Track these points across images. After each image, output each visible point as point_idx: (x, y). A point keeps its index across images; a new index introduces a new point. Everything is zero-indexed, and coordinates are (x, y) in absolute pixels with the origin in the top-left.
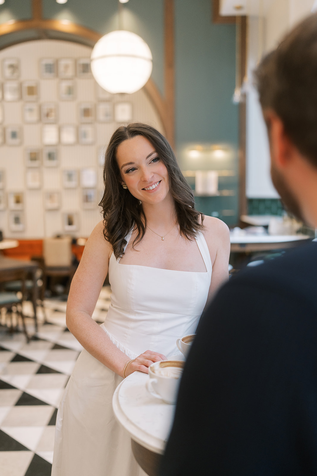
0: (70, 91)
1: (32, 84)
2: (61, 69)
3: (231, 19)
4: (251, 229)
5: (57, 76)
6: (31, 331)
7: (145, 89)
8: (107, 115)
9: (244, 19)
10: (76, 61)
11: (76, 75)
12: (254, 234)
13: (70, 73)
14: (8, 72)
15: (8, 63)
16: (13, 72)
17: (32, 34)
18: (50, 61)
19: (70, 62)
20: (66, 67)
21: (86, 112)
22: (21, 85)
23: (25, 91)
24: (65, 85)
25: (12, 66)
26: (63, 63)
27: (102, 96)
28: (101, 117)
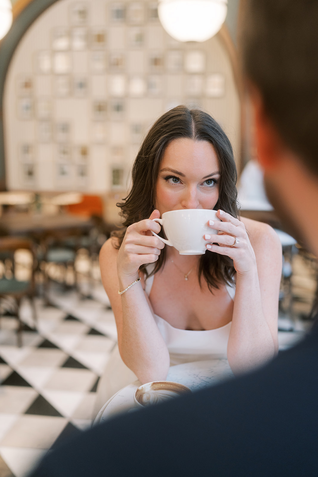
0: (140, 39)
5: (125, 21)
6: (85, 287)
18: (119, 6)
19: (139, 7)
20: (136, 12)
21: (156, 62)
22: (89, 33)
23: (94, 39)
24: (134, 32)
26: (132, 8)
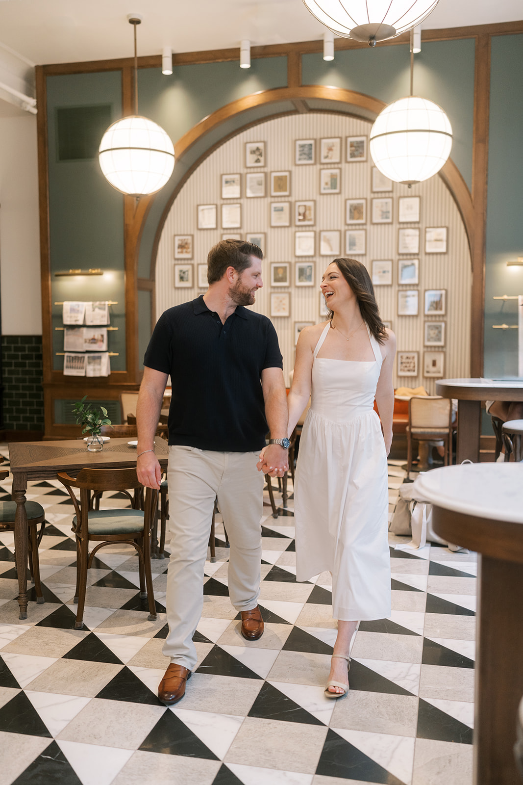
0: (334, 182)
1: (282, 174)
2: (324, 151)
5: (317, 161)
7: (440, 174)
8: (385, 214)
11: (343, 160)
13: (335, 157)
14: (251, 160)
15: (252, 146)
16: (257, 161)
17: (288, 106)
19: (336, 142)
20: (331, 149)
21: (356, 211)
22: (267, 176)
23: (272, 184)
25: (256, 152)
26: (325, 144)
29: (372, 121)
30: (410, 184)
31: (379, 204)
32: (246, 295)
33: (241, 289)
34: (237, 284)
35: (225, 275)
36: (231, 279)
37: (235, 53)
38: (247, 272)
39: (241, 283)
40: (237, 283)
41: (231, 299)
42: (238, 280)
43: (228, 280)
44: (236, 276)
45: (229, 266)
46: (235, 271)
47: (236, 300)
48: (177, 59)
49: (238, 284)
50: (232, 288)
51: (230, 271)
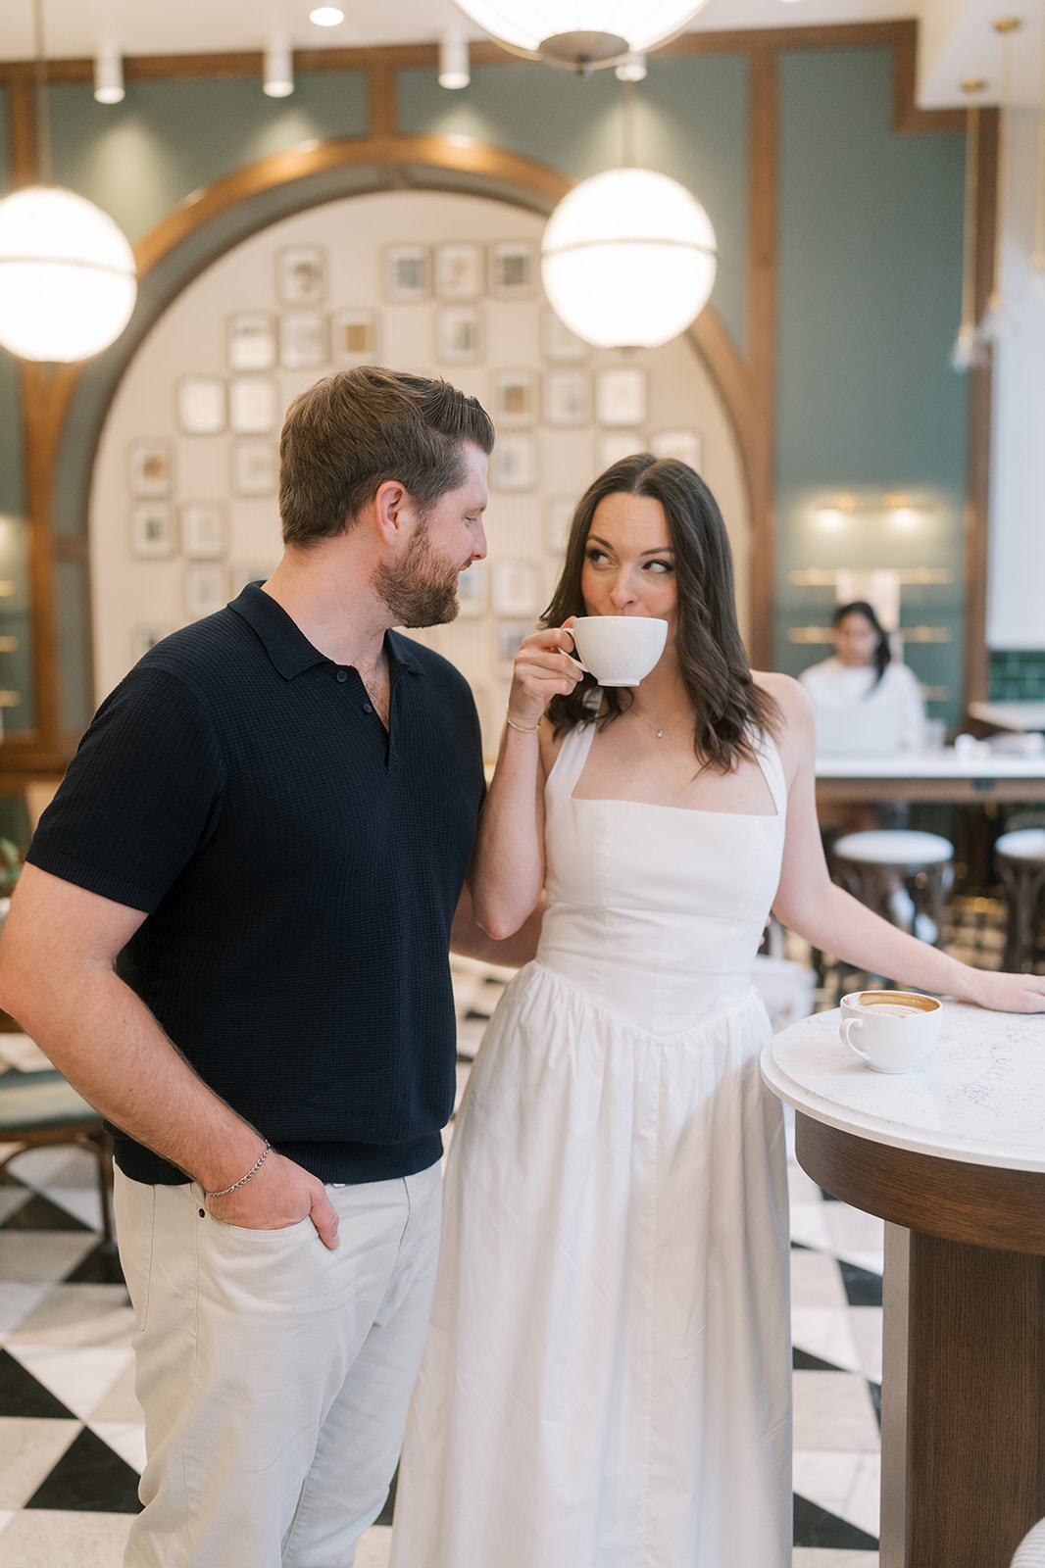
0: (469, 338)
1: (361, 319)
2: (445, 273)
3: (951, 119)
4: (1005, 742)
5: (433, 294)
7: (690, 335)
8: (572, 406)
9: (990, 118)
10: (486, 250)
11: (486, 291)
12: (1018, 754)
13: (469, 285)
14: (293, 286)
15: (294, 259)
16: (307, 289)
17: (368, 175)
18: (414, 253)
19: (469, 254)
20: (459, 267)
21: (513, 398)
22: (328, 321)
23: (340, 339)
24: (452, 321)
25: (304, 270)
26: (449, 255)
27: (559, 351)
28: (557, 412)
29: (544, 213)
30: (628, 350)
31: (561, 386)
32: (439, 590)
33: (425, 571)
34: (410, 551)
35: (365, 515)
36: (388, 528)
37: (251, 64)
38: (450, 504)
39: (426, 546)
40: (411, 547)
41: (385, 605)
42: (417, 534)
43: (380, 533)
44: (407, 517)
45: (385, 480)
46: (405, 498)
47: (402, 610)
48: (133, 69)
49: (417, 550)
50: (391, 564)
51: (390, 499)
